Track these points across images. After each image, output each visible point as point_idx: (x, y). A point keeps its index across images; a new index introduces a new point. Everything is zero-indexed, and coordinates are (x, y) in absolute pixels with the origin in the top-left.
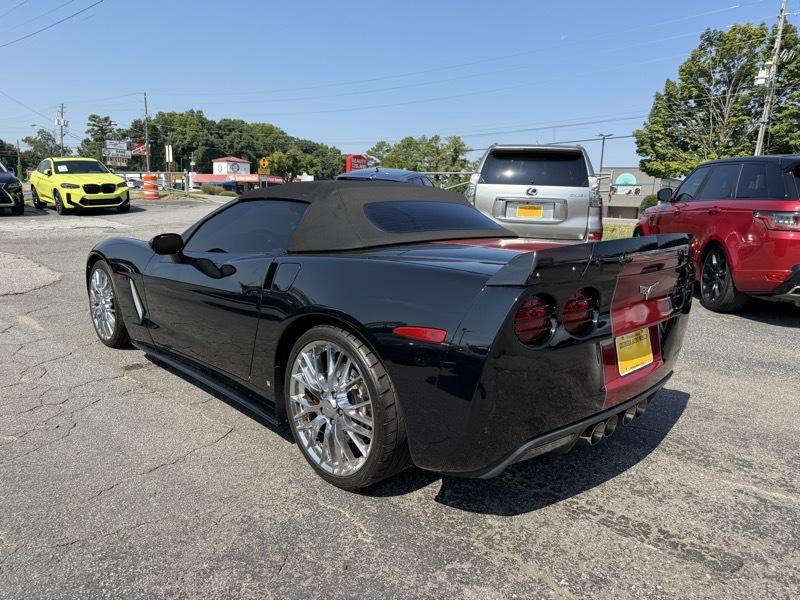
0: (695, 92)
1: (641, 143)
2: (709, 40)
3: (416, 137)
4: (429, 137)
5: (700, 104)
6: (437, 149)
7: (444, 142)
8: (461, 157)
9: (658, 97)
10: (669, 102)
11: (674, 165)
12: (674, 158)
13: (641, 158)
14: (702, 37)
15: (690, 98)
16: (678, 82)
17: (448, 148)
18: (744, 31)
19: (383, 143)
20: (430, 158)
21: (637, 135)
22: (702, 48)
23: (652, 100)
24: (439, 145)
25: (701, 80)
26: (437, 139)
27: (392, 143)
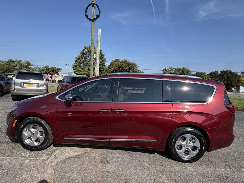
0: (84, 58)
1: (73, 67)
2: (86, 48)
3: (14, 60)
4: (18, 60)
5: (85, 61)
6: (21, 64)
7: (23, 62)
8: (30, 66)
9: (76, 57)
10: (78, 59)
11: (81, 73)
12: (81, 71)
13: (74, 71)
14: (84, 47)
15: (83, 59)
16: (80, 55)
17: (25, 63)
20: (19, 66)
22: (84, 49)
24: (22, 63)
25: (85, 56)
26: (21, 61)
27: (4, 61)
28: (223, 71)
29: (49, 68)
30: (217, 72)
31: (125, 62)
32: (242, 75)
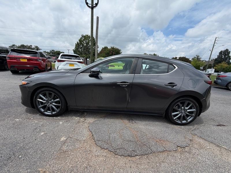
1: (74, 52)
2: (83, 36)
4: (29, 45)
9: (76, 44)
10: (78, 45)
14: (81, 36)
16: (79, 42)
17: (35, 48)
18: (88, 36)
19: (15, 45)
21: (73, 50)
23: (75, 45)
24: (32, 47)
27: (17, 46)
28: (181, 57)
29: (55, 51)
30: (177, 58)
31: (113, 48)
32: (192, 60)
